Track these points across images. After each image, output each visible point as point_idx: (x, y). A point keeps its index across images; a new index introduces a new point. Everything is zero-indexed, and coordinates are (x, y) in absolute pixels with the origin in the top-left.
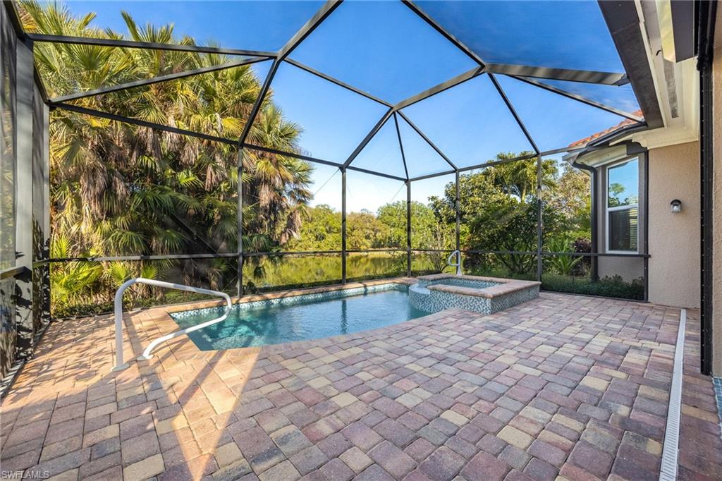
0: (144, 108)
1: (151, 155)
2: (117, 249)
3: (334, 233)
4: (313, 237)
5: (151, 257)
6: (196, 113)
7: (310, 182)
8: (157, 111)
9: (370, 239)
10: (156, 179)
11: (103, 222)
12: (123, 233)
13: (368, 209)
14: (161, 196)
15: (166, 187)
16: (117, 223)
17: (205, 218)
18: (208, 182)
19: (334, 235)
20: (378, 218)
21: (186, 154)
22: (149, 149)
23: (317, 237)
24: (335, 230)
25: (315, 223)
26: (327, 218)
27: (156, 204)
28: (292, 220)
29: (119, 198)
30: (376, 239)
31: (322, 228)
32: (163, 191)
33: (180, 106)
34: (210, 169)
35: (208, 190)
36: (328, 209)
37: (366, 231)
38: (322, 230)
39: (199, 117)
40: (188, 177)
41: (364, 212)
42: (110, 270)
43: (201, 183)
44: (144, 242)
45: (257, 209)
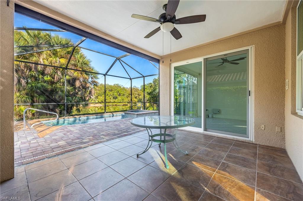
0: (31, 57)
1: (34, 71)
2: (22, 101)
3: (121, 96)
4: (112, 98)
5: (34, 104)
6: (50, 57)
7: (98, 78)
8: (36, 57)
9: (137, 98)
10: (36, 79)
11: (17, 93)
12: (24, 96)
13: (136, 86)
14: (37, 85)
15: (40, 81)
16: (22, 93)
17: (55, 91)
18: (55, 79)
19: (121, 97)
20: (140, 90)
21: (47, 71)
22: (33, 70)
23: (114, 98)
24: (122, 95)
25: (113, 92)
26: (119, 89)
27: (35, 87)
28: (91, 92)
29: (23, 85)
30: (139, 99)
31: (116, 94)
32: (38, 83)
33: (44, 56)
34: (56, 75)
35: (56, 82)
36: (119, 86)
37: (135, 95)
38: (116, 95)
39: (51, 59)
40: (48, 78)
41: (134, 87)
42: (19, 109)
43: (53, 80)
44: (31, 99)
45: (75, 88)
